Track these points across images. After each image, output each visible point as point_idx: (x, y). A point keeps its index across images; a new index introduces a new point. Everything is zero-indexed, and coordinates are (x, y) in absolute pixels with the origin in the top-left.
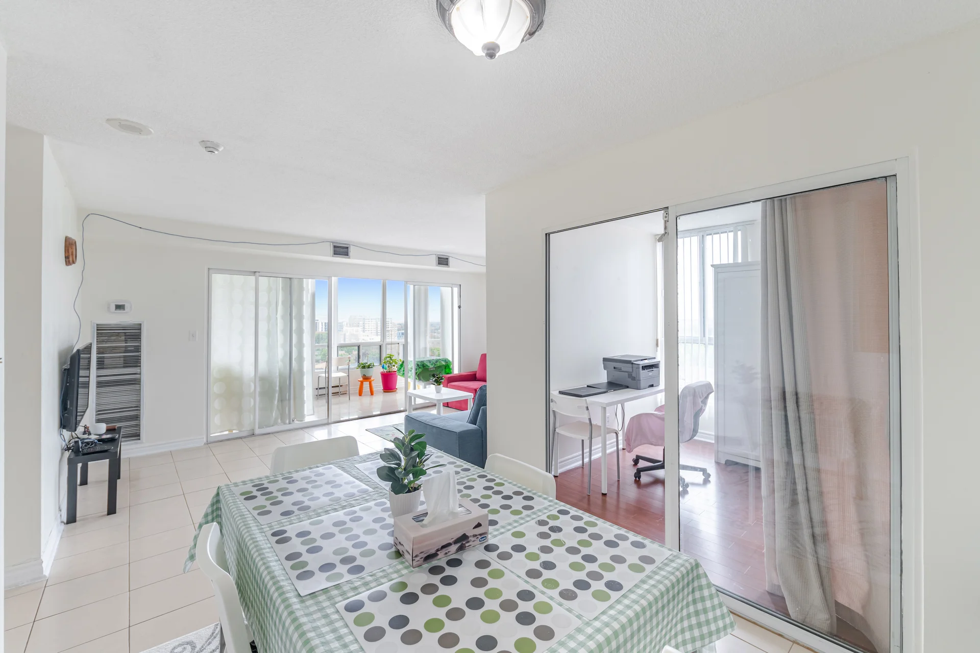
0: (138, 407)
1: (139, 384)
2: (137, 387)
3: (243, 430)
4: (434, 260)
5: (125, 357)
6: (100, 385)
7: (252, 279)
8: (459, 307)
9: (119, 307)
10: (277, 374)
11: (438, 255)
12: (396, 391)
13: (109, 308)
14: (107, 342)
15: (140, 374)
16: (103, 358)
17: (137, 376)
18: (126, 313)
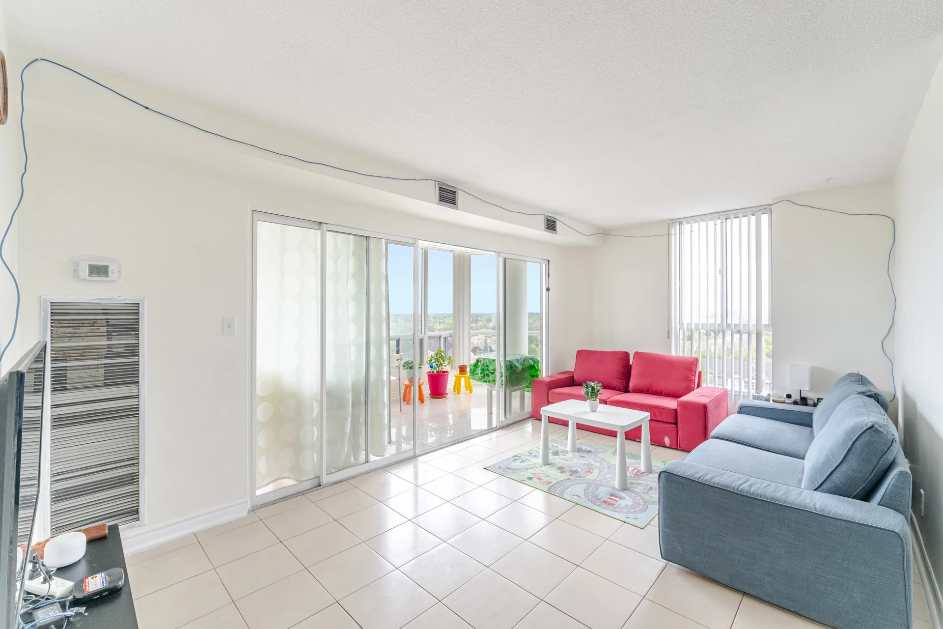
0: (134, 460)
1: (137, 415)
2: (132, 421)
3: (303, 479)
4: (542, 223)
5: (106, 366)
6: (59, 422)
7: (314, 235)
8: (548, 290)
9: (99, 271)
10: (350, 387)
11: (547, 216)
12: (446, 397)
13: (76, 271)
14: (71, 337)
15: (137, 397)
16: (65, 369)
17: (133, 402)
18: (113, 281)
